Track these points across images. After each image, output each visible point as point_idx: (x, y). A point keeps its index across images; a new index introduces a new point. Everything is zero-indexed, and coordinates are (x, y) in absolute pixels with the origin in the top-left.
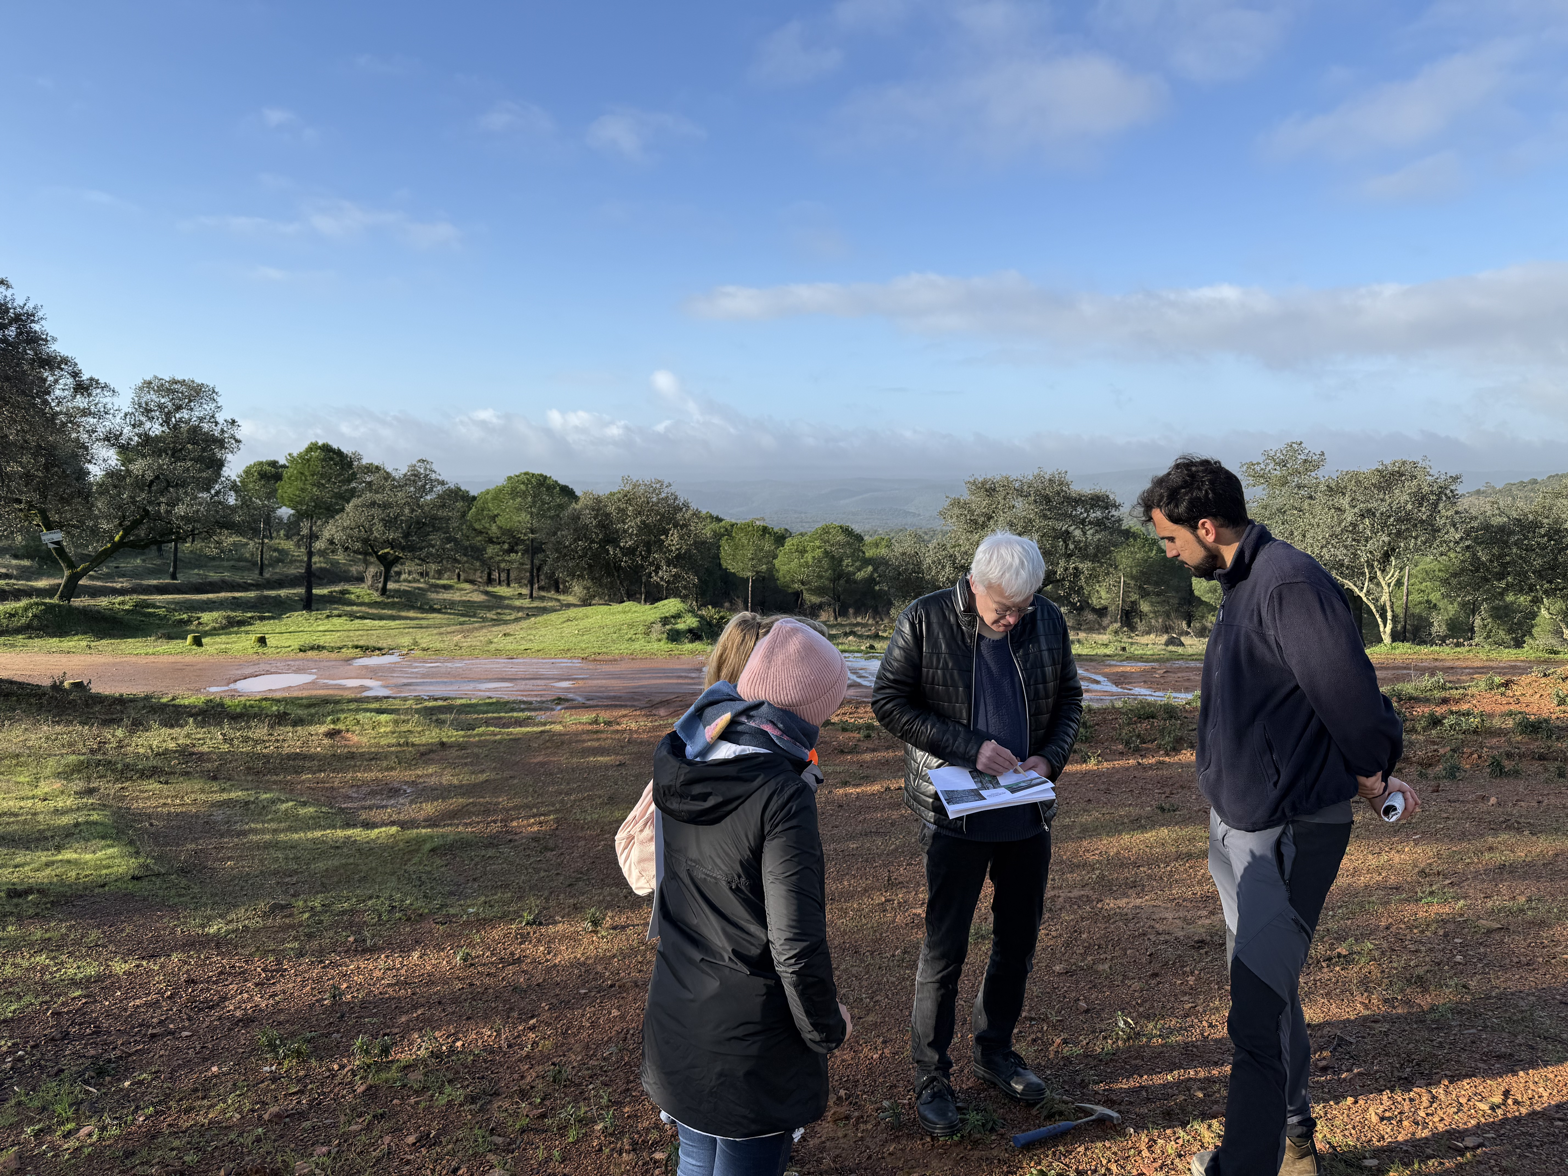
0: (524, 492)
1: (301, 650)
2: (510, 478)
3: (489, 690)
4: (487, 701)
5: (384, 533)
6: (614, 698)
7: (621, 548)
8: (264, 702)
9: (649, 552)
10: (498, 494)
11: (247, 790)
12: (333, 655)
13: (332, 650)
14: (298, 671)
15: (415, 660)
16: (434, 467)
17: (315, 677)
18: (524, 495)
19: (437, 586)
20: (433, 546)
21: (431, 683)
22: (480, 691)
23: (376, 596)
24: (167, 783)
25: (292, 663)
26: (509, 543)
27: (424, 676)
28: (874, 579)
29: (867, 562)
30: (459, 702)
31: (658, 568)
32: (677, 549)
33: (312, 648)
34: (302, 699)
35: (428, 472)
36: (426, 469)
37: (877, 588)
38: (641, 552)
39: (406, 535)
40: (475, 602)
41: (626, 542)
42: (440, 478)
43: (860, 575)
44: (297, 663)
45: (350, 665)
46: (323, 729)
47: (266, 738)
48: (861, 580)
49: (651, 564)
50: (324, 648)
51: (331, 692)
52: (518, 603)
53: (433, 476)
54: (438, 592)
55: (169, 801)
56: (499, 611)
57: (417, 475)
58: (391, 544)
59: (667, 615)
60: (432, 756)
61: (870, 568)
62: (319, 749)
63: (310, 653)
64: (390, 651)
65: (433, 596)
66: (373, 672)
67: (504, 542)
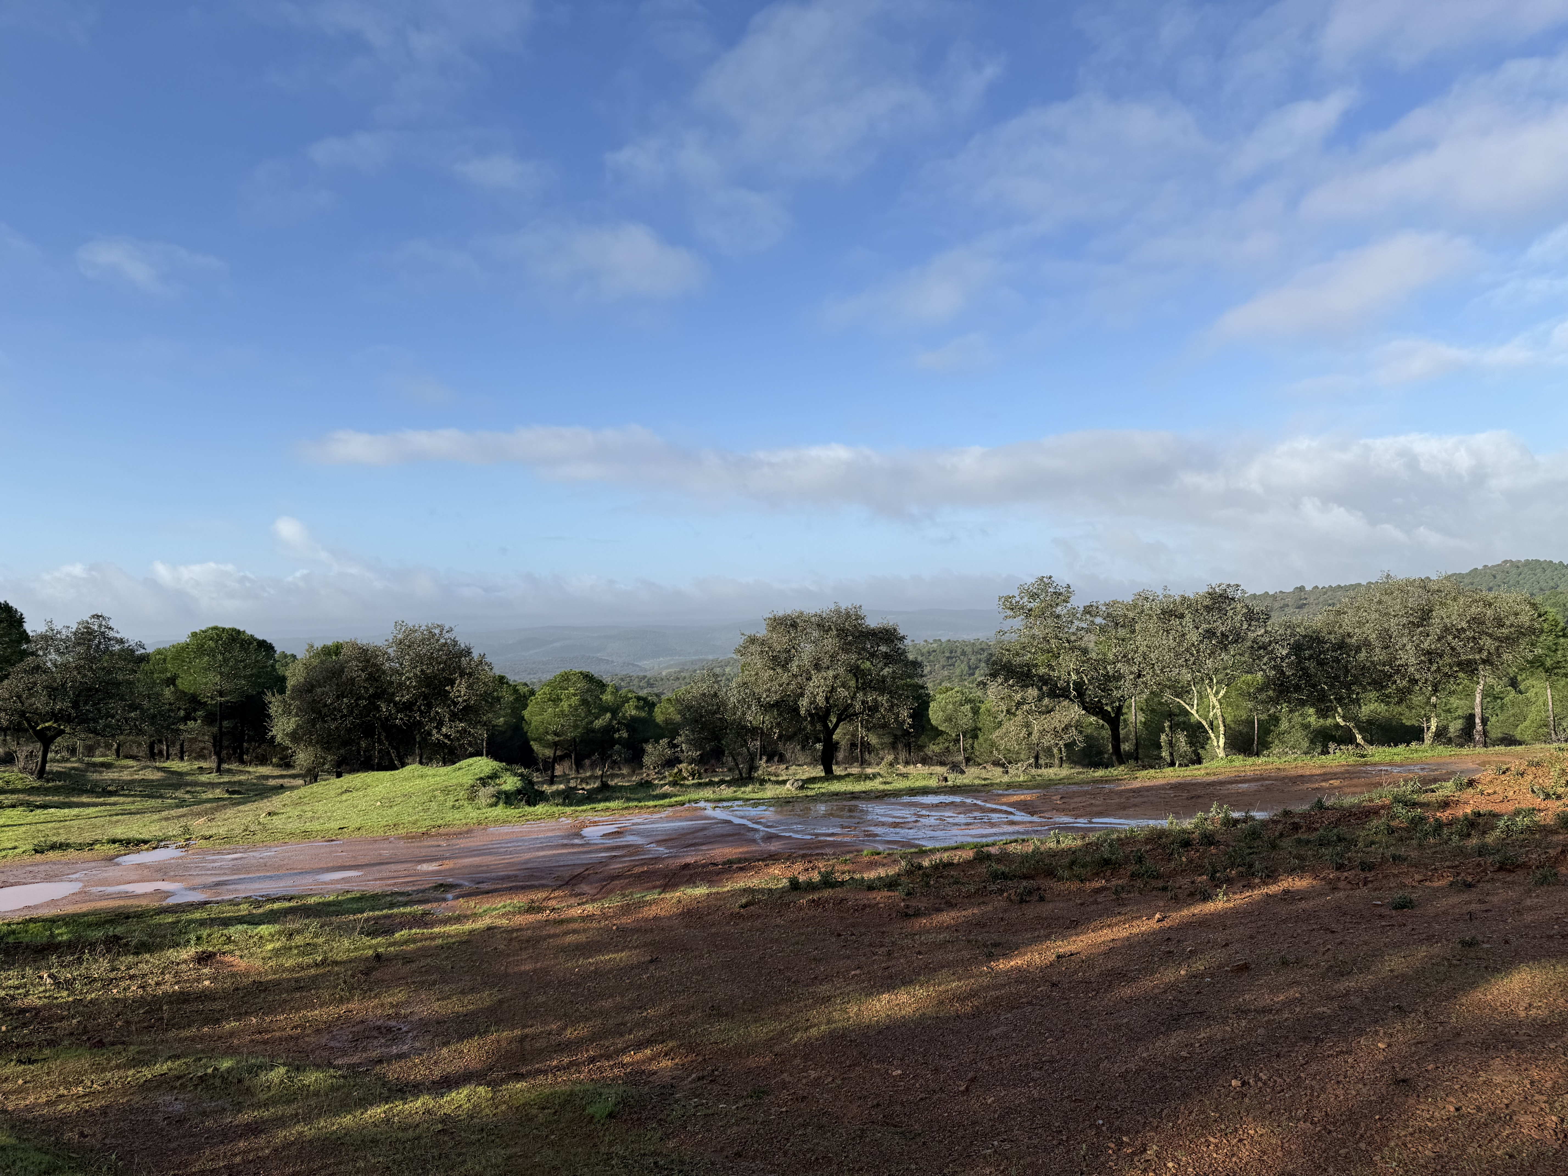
0: (212, 650)
1: (36, 851)
2: (194, 635)
3: (337, 881)
4: (349, 896)
5: (47, 704)
6: (508, 878)
7: (396, 704)
8: (31, 925)
9: (429, 706)
10: (180, 652)
11: (178, 1057)
12: (86, 854)
13: (80, 847)
14: (49, 878)
15: (204, 852)
16: (111, 624)
17: (81, 885)
18: (212, 653)
19: (94, 765)
20: (113, 717)
21: (252, 880)
22: (325, 883)
23: (31, 781)
24: (30, 1062)
25: (35, 869)
26: (185, 709)
27: (235, 870)
28: (614, 727)
29: (604, 709)
30: (312, 901)
31: (441, 724)
32: (465, 701)
33: (53, 847)
34: (85, 915)
35: (103, 629)
36: (100, 626)
37: (617, 736)
38: (419, 707)
39: (75, 705)
40: (153, 781)
41: (402, 696)
42: (118, 636)
43: (598, 723)
44: (42, 868)
45: (118, 864)
46: (187, 953)
47: (112, 975)
48: (599, 729)
49: (431, 720)
50: (68, 846)
51: (121, 903)
52: (204, 778)
53: (111, 634)
54: (101, 772)
55: (62, 1091)
56: (188, 789)
57: (90, 632)
58: (55, 716)
59: (482, 775)
60: (376, 975)
61: (608, 715)
62: (207, 983)
63: (51, 854)
64: (158, 843)
65: (95, 776)
66: (162, 871)
67: (179, 709)
